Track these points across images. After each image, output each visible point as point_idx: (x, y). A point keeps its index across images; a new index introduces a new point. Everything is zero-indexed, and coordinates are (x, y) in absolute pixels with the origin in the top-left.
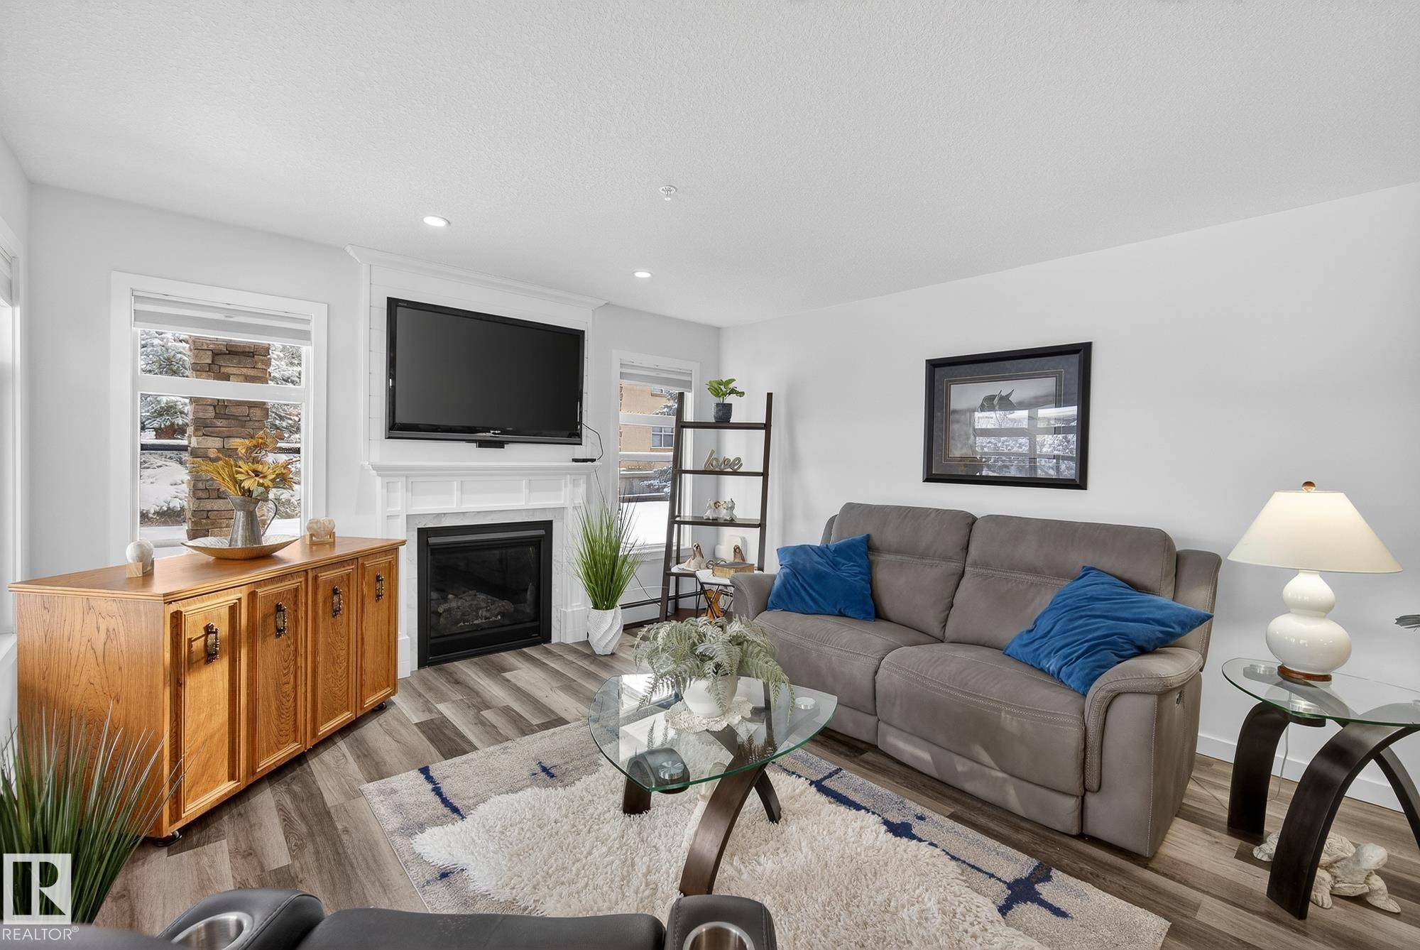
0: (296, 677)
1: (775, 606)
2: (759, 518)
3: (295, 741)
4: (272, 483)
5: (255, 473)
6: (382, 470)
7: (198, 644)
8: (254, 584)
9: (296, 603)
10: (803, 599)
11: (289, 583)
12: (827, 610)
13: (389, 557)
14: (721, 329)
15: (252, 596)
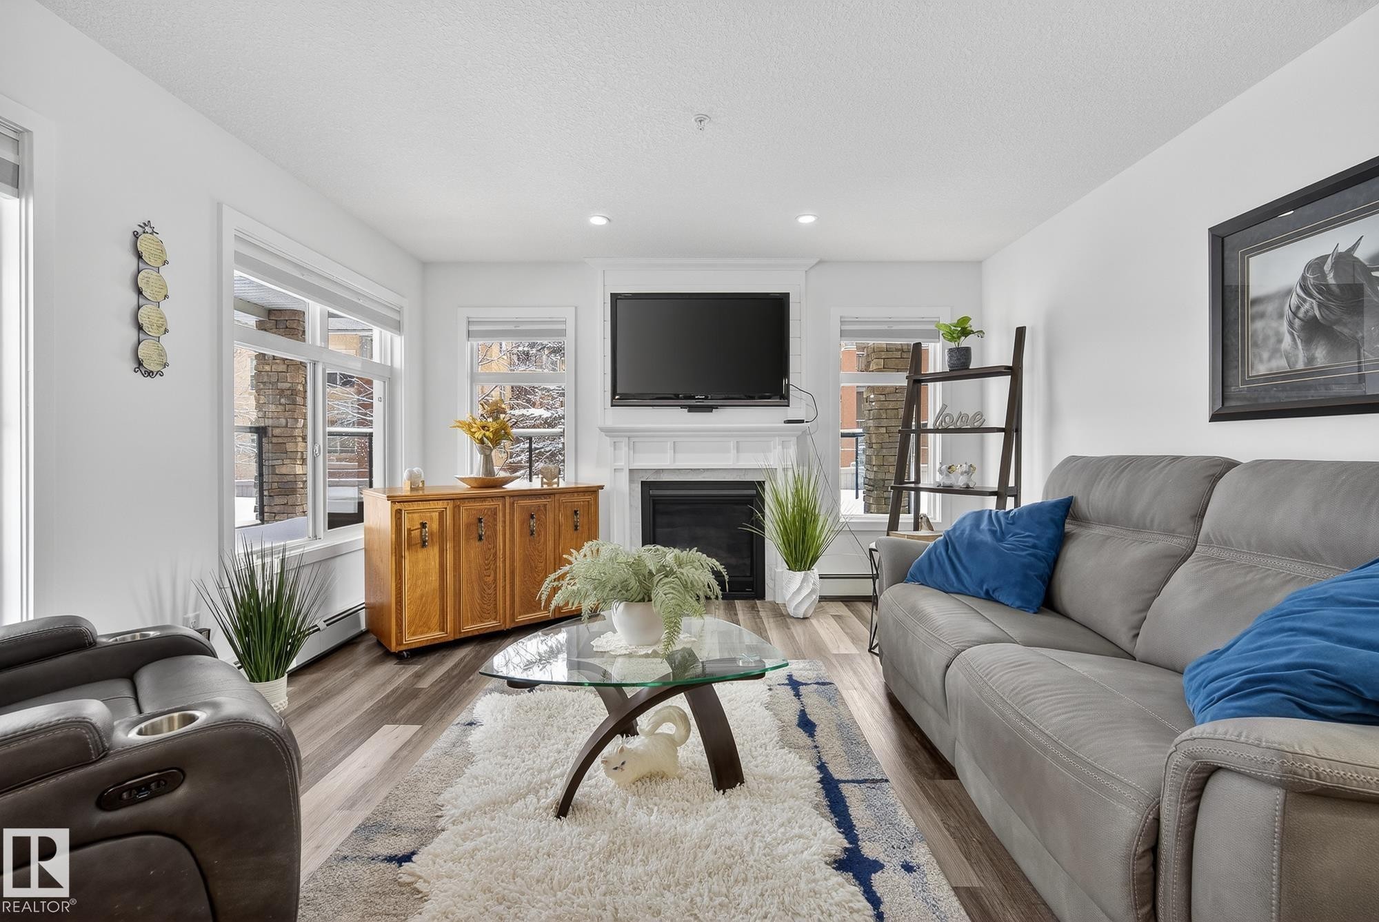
0: (495, 573)
1: (914, 579)
2: (997, 486)
3: (495, 619)
4: (494, 435)
5: (483, 427)
6: (608, 432)
7: (416, 533)
8: (457, 500)
9: (495, 520)
10: (945, 574)
11: (488, 504)
12: (971, 589)
13: (587, 498)
14: (980, 262)
15: (456, 509)
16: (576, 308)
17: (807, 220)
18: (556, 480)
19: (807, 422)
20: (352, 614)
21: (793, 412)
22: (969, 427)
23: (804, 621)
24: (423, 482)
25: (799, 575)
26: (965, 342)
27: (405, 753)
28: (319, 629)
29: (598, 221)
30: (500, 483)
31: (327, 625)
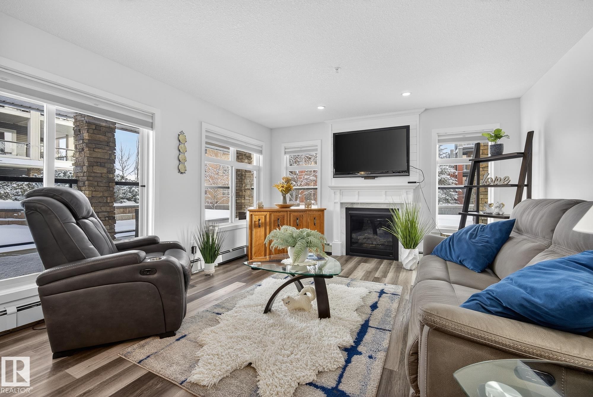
1: (434, 253)
4: (286, 190)
5: (282, 187)
6: (332, 188)
7: (257, 223)
8: (271, 212)
9: (284, 219)
10: (446, 252)
11: (282, 213)
12: (454, 260)
13: (319, 213)
14: (520, 98)
15: (270, 215)
16: (321, 140)
17: (406, 94)
18: (310, 206)
19: (417, 182)
20: (242, 248)
21: (411, 178)
22: (501, 184)
23: (410, 271)
24: (263, 206)
25: (408, 251)
26: (499, 142)
27: (237, 290)
28: (230, 252)
29: (321, 108)
30: (289, 207)
31: (233, 251)
